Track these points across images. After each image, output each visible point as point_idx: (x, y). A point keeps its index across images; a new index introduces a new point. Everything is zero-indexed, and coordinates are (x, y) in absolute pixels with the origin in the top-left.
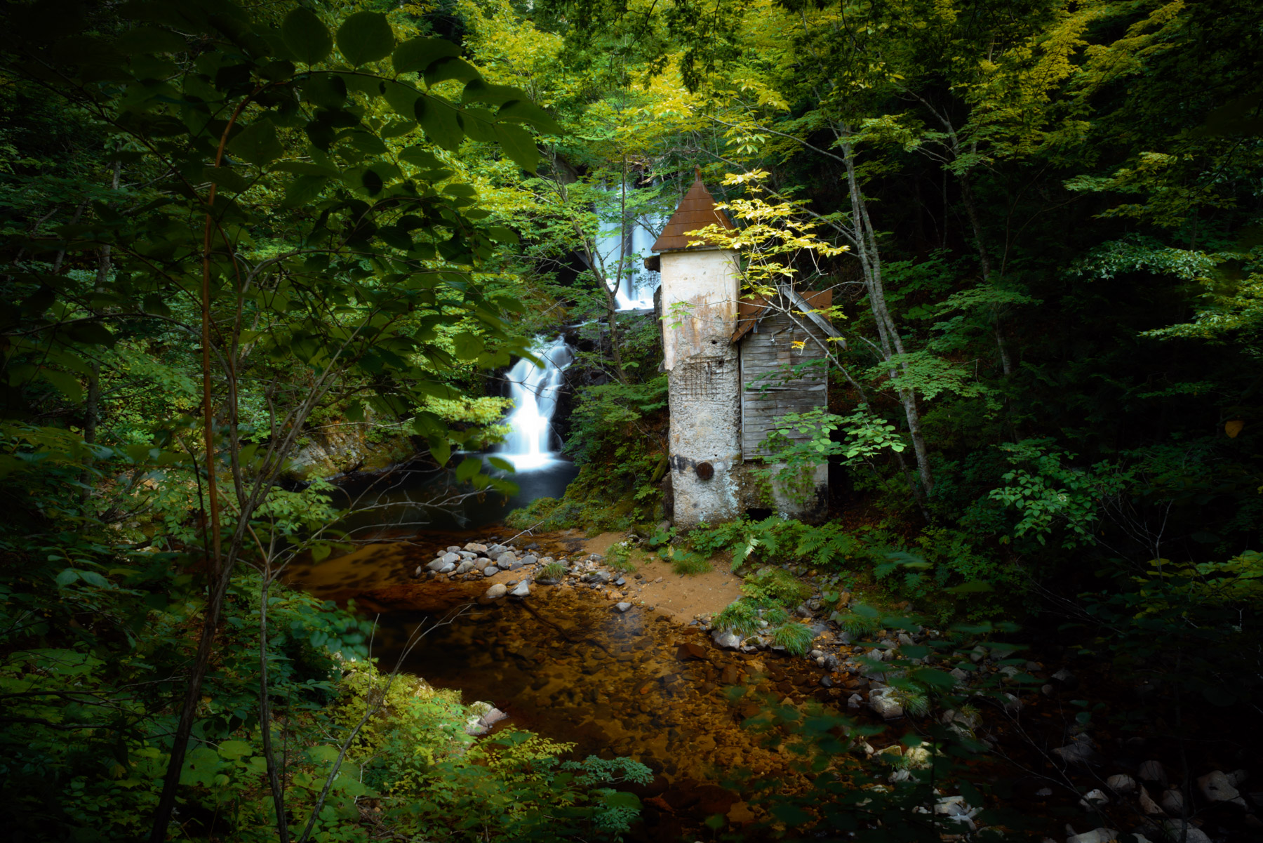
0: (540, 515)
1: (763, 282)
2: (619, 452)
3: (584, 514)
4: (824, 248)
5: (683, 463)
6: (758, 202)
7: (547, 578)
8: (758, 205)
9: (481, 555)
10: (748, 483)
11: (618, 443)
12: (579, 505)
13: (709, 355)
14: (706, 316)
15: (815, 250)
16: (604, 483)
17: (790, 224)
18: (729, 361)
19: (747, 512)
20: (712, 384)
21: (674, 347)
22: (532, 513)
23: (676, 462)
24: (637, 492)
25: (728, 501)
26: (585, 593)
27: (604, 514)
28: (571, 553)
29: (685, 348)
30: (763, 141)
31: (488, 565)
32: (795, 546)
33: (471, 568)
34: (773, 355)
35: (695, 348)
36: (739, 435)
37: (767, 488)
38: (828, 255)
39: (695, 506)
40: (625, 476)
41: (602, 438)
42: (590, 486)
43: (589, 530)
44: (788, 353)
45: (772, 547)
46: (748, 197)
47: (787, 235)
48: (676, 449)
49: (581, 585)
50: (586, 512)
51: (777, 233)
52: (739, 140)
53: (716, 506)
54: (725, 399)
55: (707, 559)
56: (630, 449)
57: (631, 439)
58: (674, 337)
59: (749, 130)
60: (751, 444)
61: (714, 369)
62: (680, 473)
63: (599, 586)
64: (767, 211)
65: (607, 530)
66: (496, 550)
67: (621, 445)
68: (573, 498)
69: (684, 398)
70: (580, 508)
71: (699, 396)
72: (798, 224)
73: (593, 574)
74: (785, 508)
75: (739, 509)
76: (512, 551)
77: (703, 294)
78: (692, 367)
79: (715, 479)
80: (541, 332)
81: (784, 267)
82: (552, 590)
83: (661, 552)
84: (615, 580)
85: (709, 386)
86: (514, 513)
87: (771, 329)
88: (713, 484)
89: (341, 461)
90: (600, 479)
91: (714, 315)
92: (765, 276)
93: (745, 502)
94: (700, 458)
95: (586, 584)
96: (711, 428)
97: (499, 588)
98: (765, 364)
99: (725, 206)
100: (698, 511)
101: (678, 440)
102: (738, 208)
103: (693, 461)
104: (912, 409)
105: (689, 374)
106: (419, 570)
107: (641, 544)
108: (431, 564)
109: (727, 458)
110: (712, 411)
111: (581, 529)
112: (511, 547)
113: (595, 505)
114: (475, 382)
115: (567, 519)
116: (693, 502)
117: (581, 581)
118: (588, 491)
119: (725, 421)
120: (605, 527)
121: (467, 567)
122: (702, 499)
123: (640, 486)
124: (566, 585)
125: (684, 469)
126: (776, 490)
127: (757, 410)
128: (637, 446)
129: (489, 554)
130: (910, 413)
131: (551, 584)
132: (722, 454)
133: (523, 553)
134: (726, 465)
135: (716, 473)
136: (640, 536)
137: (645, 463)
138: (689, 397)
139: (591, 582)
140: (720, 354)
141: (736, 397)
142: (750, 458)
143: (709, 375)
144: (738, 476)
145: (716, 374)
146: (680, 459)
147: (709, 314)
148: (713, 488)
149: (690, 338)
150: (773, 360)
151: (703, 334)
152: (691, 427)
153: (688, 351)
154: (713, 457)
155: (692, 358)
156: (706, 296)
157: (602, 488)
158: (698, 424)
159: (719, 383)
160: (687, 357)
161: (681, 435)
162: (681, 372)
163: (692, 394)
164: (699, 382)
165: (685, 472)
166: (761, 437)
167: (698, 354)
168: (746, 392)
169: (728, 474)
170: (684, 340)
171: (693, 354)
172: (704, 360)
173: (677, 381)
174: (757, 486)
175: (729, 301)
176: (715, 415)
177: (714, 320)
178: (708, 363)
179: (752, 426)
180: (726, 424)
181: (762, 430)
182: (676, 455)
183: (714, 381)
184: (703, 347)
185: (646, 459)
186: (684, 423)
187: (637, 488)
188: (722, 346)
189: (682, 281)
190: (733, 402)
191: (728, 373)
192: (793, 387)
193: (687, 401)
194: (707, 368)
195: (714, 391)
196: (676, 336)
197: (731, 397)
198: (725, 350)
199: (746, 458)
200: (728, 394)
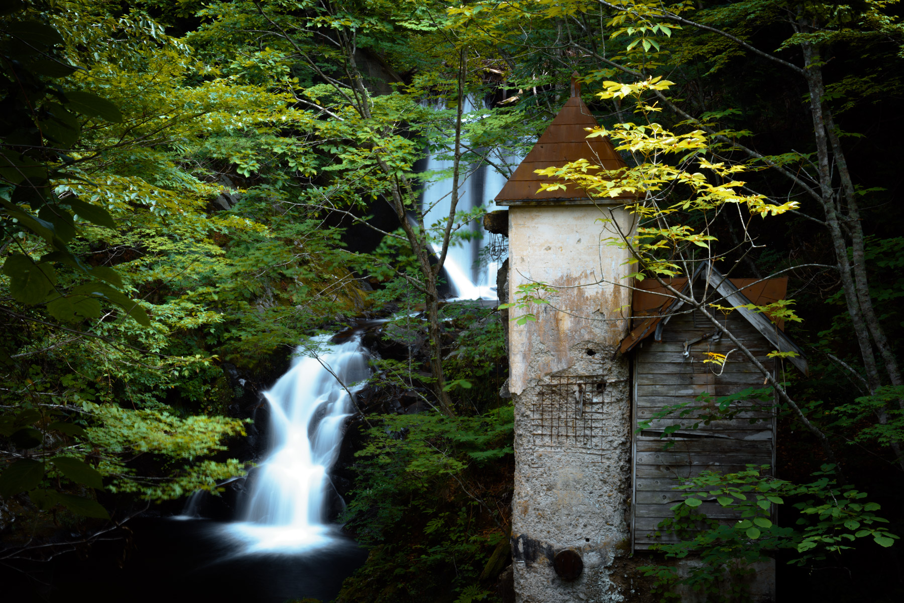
1: (658, 254)
2: (432, 527)
4: (757, 203)
5: (532, 550)
6: (656, 128)
8: (655, 132)
10: (640, 590)
11: (430, 511)
13: (582, 372)
14: (579, 309)
15: (744, 205)
16: (403, 578)
17: (705, 164)
18: (615, 385)
20: (585, 421)
21: (525, 357)
23: (521, 547)
24: (457, 596)
29: (543, 359)
30: (669, 33)
34: (686, 379)
35: (559, 361)
36: (627, 507)
38: (764, 215)
41: (405, 503)
44: (710, 377)
46: (640, 119)
47: (698, 180)
48: (523, 526)
51: (684, 177)
52: (630, 31)
54: (606, 446)
56: (450, 522)
57: (452, 507)
58: (525, 340)
59: (647, 17)
60: (646, 524)
61: (589, 396)
62: (528, 566)
64: (668, 142)
67: (435, 516)
69: (538, 442)
71: (563, 439)
72: (718, 165)
77: (575, 275)
78: (553, 390)
79: (585, 581)
81: (697, 232)
85: (580, 423)
87: (684, 336)
88: (581, 590)
90: (398, 571)
91: (592, 309)
92: (661, 244)
94: (561, 543)
96: (580, 493)
98: (672, 393)
99: (604, 133)
101: (525, 511)
102: (622, 134)
103: (550, 547)
105: (547, 402)
109: (606, 545)
110: (584, 465)
119: (605, 482)
123: (463, 586)
125: (534, 559)
127: (658, 467)
128: (462, 518)
132: (598, 539)
134: (603, 557)
135: (586, 570)
137: (473, 548)
138: (547, 439)
140: (600, 372)
141: (623, 444)
142: (645, 548)
143: (580, 406)
144: (623, 577)
145: (592, 404)
146: (529, 543)
147: (584, 307)
148: (582, 596)
149: (551, 344)
150: (686, 386)
151: (573, 338)
152: (549, 489)
153: (548, 365)
154: (583, 543)
155: (553, 376)
156: (580, 278)
157: (400, 586)
158: (559, 486)
159: (596, 420)
160: (546, 375)
161: (531, 502)
162: (535, 399)
163: (551, 435)
164: (563, 416)
165: (535, 565)
166: (664, 514)
167: (564, 371)
168: (639, 437)
169: (607, 573)
170: (542, 347)
171: (555, 370)
172: (574, 381)
173: (528, 413)
174: (654, 595)
175: (617, 286)
176: (588, 472)
177: (592, 316)
178: (580, 385)
179: (649, 494)
180: (605, 489)
181: (666, 501)
182: (522, 536)
183: (588, 416)
184: (572, 359)
185: (475, 542)
186: (537, 482)
187: (458, 590)
188: (603, 359)
189: (543, 252)
190: (618, 452)
191: (611, 403)
192: (718, 432)
193: (543, 446)
194: (577, 394)
195: (588, 432)
196: (530, 339)
197: (615, 444)
198: (608, 366)
199: (637, 548)
200: (610, 439)
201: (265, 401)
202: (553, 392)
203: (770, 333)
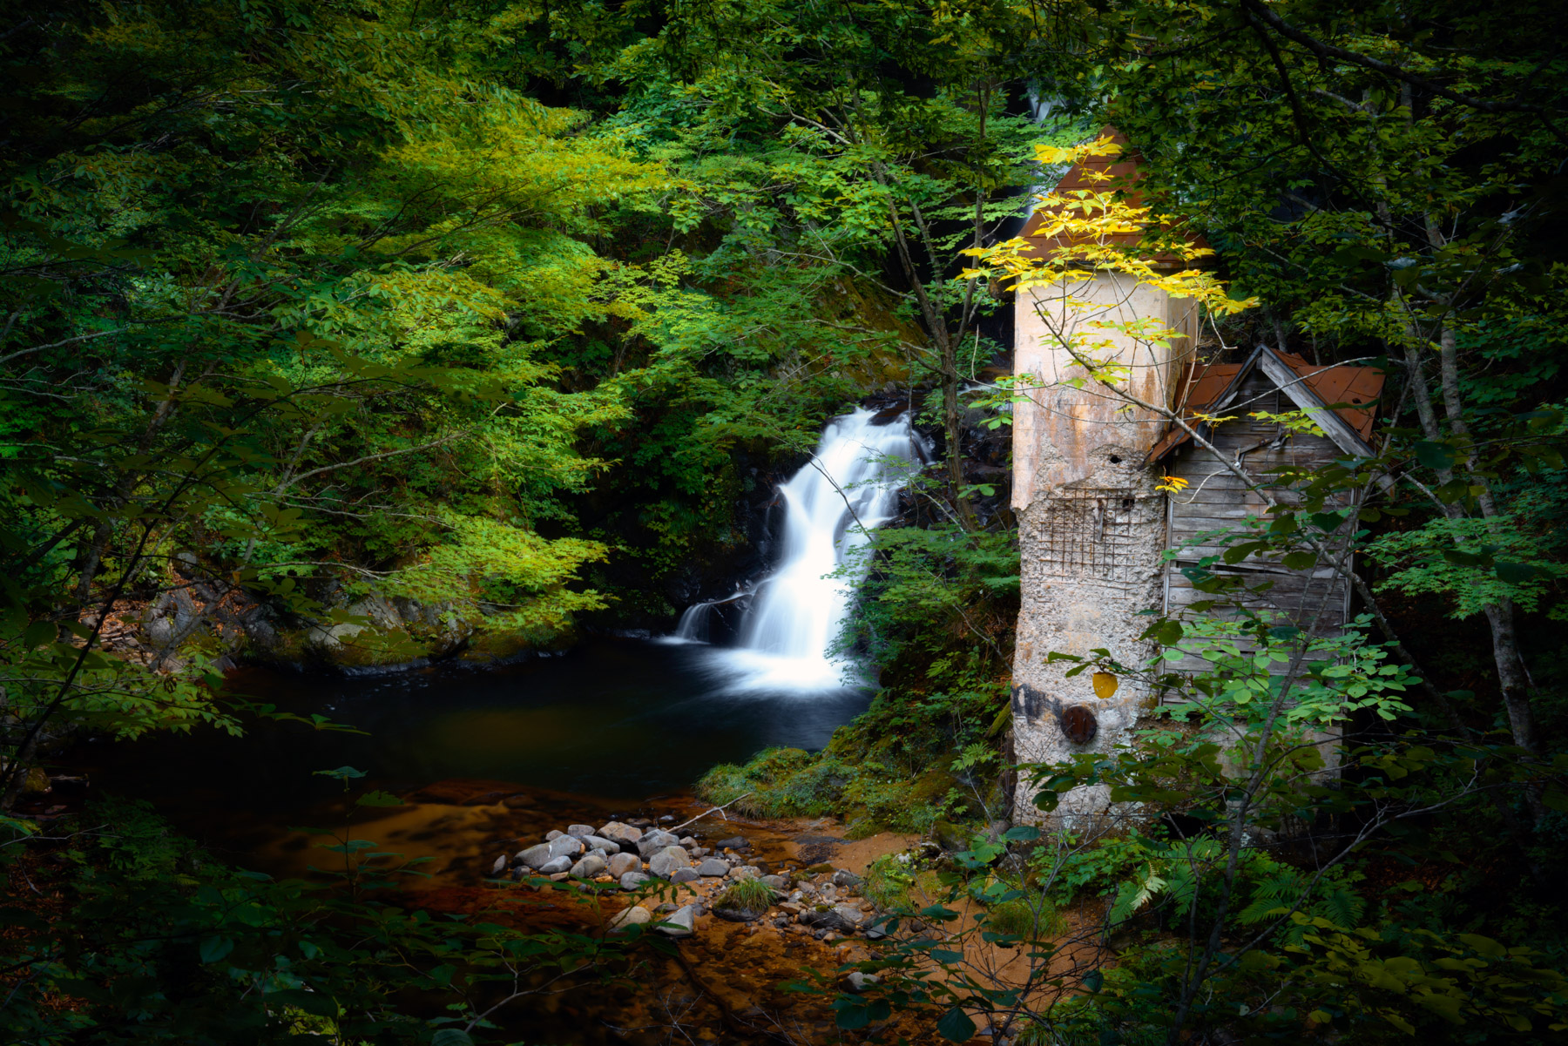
0: (767, 781)
2: (938, 668)
3: (851, 791)
5: (1035, 704)
6: (1106, 200)
7: (734, 906)
8: (1108, 205)
9: (628, 847)
11: (936, 649)
12: (846, 769)
13: (1103, 484)
14: (1101, 404)
16: (900, 729)
18: (1146, 501)
19: (1163, 821)
20: (1106, 546)
21: (1031, 462)
22: (752, 776)
23: (1022, 700)
24: (958, 755)
26: (800, 946)
27: (889, 793)
28: (802, 865)
29: (1054, 466)
31: (632, 867)
32: (1246, 902)
33: (601, 870)
34: (1237, 496)
35: (1075, 469)
40: (943, 719)
41: (910, 637)
42: (874, 735)
43: (855, 823)
45: (1186, 898)
48: (1028, 673)
49: (800, 928)
50: (858, 787)
54: (1132, 578)
55: (1060, 908)
56: (959, 665)
57: (964, 645)
58: (1032, 441)
61: (1111, 514)
62: (1030, 723)
63: (829, 936)
65: (890, 828)
66: (655, 840)
67: (943, 655)
68: (840, 755)
69: (1046, 570)
70: (846, 777)
71: (1077, 568)
73: (824, 910)
76: (688, 847)
78: (1066, 506)
79: (1100, 744)
80: (867, 403)
82: (738, 932)
83: (974, 884)
84: (866, 928)
85: (1099, 549)
86: (717, 773)
87: (1237, 442)
89: (426, 634)
90: (896, 721)
91: (1117, 404)
94: (1071, 697)
95: (807, 929)
96: (1096, 636)
97: (639, 914)
98: (1217, 514)
99: (1056, 202)
101: (1028, 655)
103: (1058, 701)
104: (1504, 637)
105: (1059, 520)
106: (500, 862)
107: (941, 862)
108: (524, 853)
109: (1127, 702)
110: (1103, 602)
111: (840, 818)
112: (688, 840)
113: (876, 773)
114: (714, 496)
115: (818, 795)
117: (800, 922)
118: (869, 742)
119: (1129, 624)
120: (885, 820)
121: (591, 868)
123: (968, 743)
124: (769, 924)
125: (1037, 715)
128: (973, 659)
129: (642, 847)
130: (1501, 645)
131: (741, 919)
132: (1118, 694)
133: (710, 854)
134: (1124, 717)
135: (1102, 732)
136: (945, 845)
137: (984, 698)
138: (1057, 567)
139: (817, 926)
140: (1127, 485)
141: (1156, 576)
143: (1099, 527)
145: (1115, 524)
146: (1032, 695)
147: (1108, 402)
149: (1065, 447)
150: (1236, 506)
151: (1092, 440)
152: (1058, 630)
153: (1060, 473)
155: (1067, 488)
156: (1104, 364)
157: (895, 739)
158: (1071, 626)
159: (1120, 545)
160: (1058, 486)
161: (1036, 645)
162: (1044, 516)
163: (1063, 563)
164: (1078, 539)
165: (1039, 722)
167: (1080, 482)
168: (1173, 569)
169: (1128, 736)
170: (1053, 450)
171: (1069, 480)
172: (1092, 495)
173: (1035, 533)
175: (1150, 377)
176: (1108, 610)
177: (1117, 413)
178: (1099, 501)
180: (1129, 632)
182: (1024, 686)
183: (1109, 540)
184: (1090, 468)
185: (987, 690)
186: (1044, 621)
187: (959, 748)
188: (1131, 468)
190: (1148, 586)
191: (1140, 525)
192: (1276, 565)
193: (1053, 575)
194: (1096, 512)
195: (1109, 560)
196: (1038, 440)
197: (1144, 577)
198: (1137, 477)
200: (1137, 569)
201: (782, 498)
202: (1067, 508)
203: (1344, 440)
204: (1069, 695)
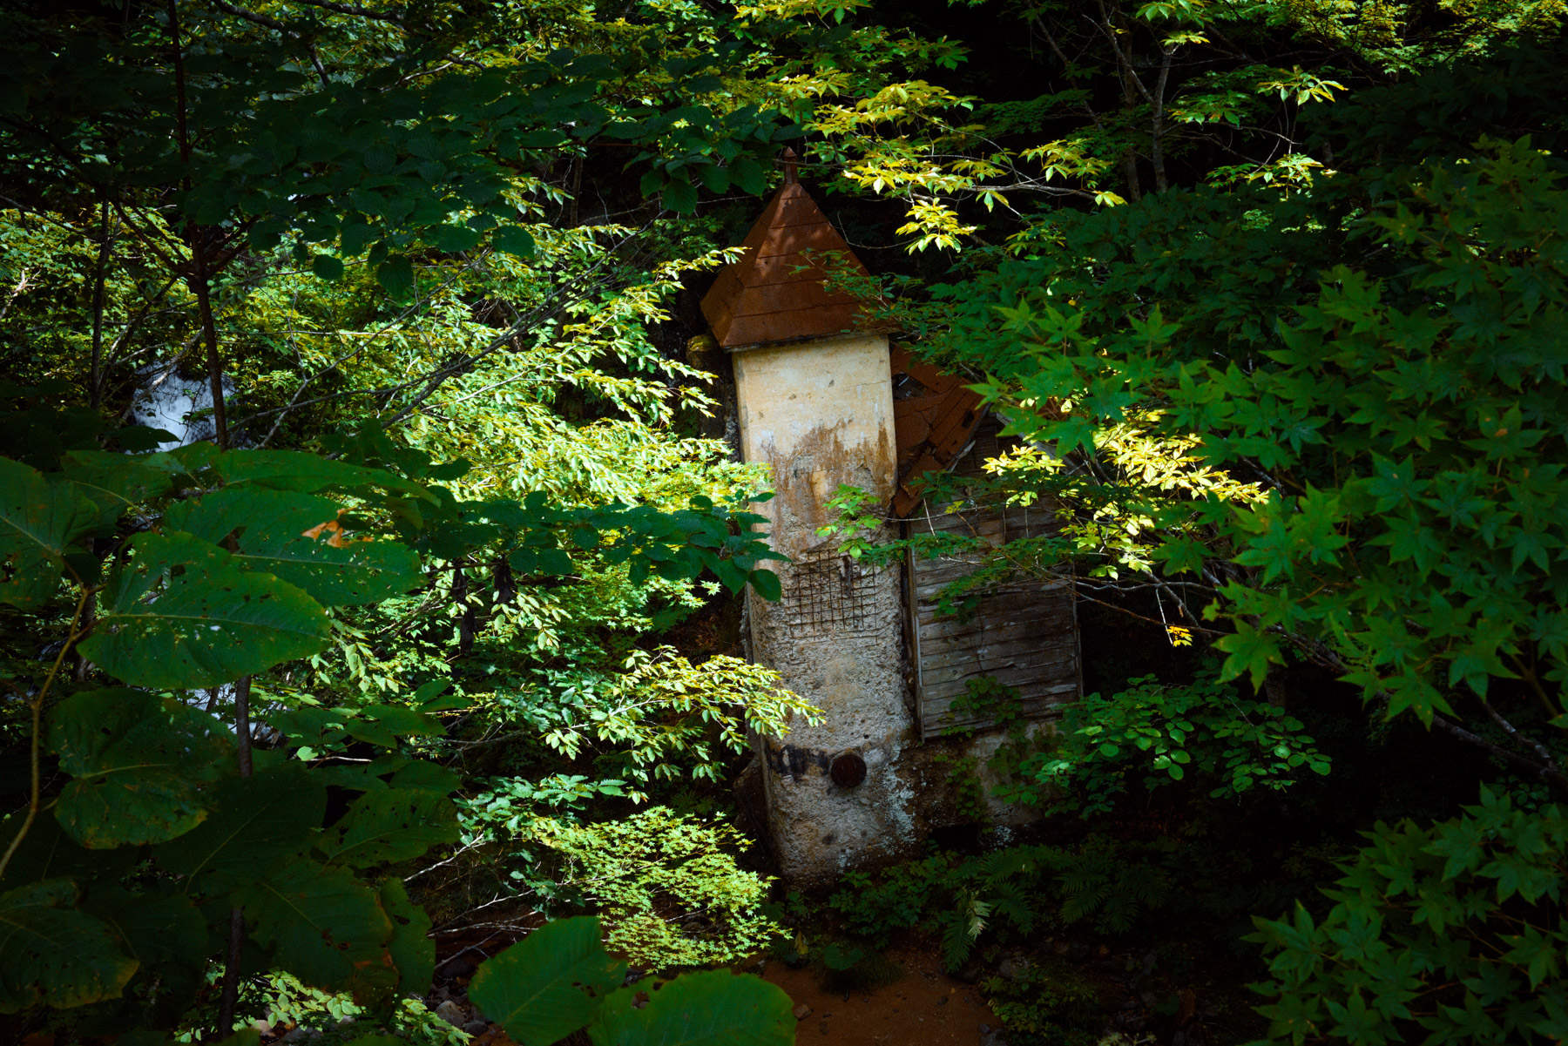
5: (800, 762)
10: (932, 781)
14: (838, 467)
19: (930, 836)
20: (851, 598)
21: (775, 535)
23: (786, 760)
25: (895, 821)
29: (796, 533)
36: (911, 693)
37: (971, 787)
39: (829, 840)
44: (996, 524)
53: (871, 834)
54: (880, 624)
55: (883, 952)
60: (935, 706)
61: (856, 569)
62: (797, 780)
69: (797, 633)
71: (828, 626)
74: (1005, 818)
75: (916, 832)
77: (829, 426)
78: (811, 569)
79: (868, 783)
85: (849, 603)
88: (863, 794)
91: (853, 465)
93: (926, 818)
94: (837, 746)
96: (854, 685)
100: (834, 848)
103: (822, 753)
105: (805, 584)
109: (889, 738)
110: (856, 651)
116: (823, 832)
119: (882, 667)
122: (841, 825)
125: (804, 771)
126: (988, 787)
127: (945, 639)
132: (879, 733)
134: (888, 755)
135: (868, 771)
138: (808, 629)
140: (867, 538)
141: (899, 616)
142: (936, 734)
143: (847, 583)
144: (911, 770)
146: (795, 753)
147: (844, 464)
148: (864, 801)
149: (806, 515)
152: (816, 688)
153: (803, 540)
154: (861, 742)
155: (810, 552)
156: (836, 428)
158: (828, 681)
159: (868, 596)
160: (802, 552)
162: (790, 582)
163: (813, 624)
164: (825, 598)
165: (806, 777)
166: (956, 691)
167: (824, 544)
168: (921, 608)
169: (893, 769)
170: (794, 519)
171: (813, 545)
172: (836, 554)
173: (782, 600)
174: (950, 785)
175: (883, 435)
176: (862, 659)
177: (855, 473)
178: (844, 558)
179: (936, 673)
180: (883, 674)
181: (957, 677)
182: (787, 747)
183: (857, 593)
186: (800, 682)
189: (787, 402)
190: (893, 628)
191: (882, 573)
193: (804, 637)
194: (842, 570)
195: (858, 612)
196: (778, 512)
197: (889, 619)
199: (928, 735)
200: (884, 614)
202: (812, 571)
204: (833, 744)
